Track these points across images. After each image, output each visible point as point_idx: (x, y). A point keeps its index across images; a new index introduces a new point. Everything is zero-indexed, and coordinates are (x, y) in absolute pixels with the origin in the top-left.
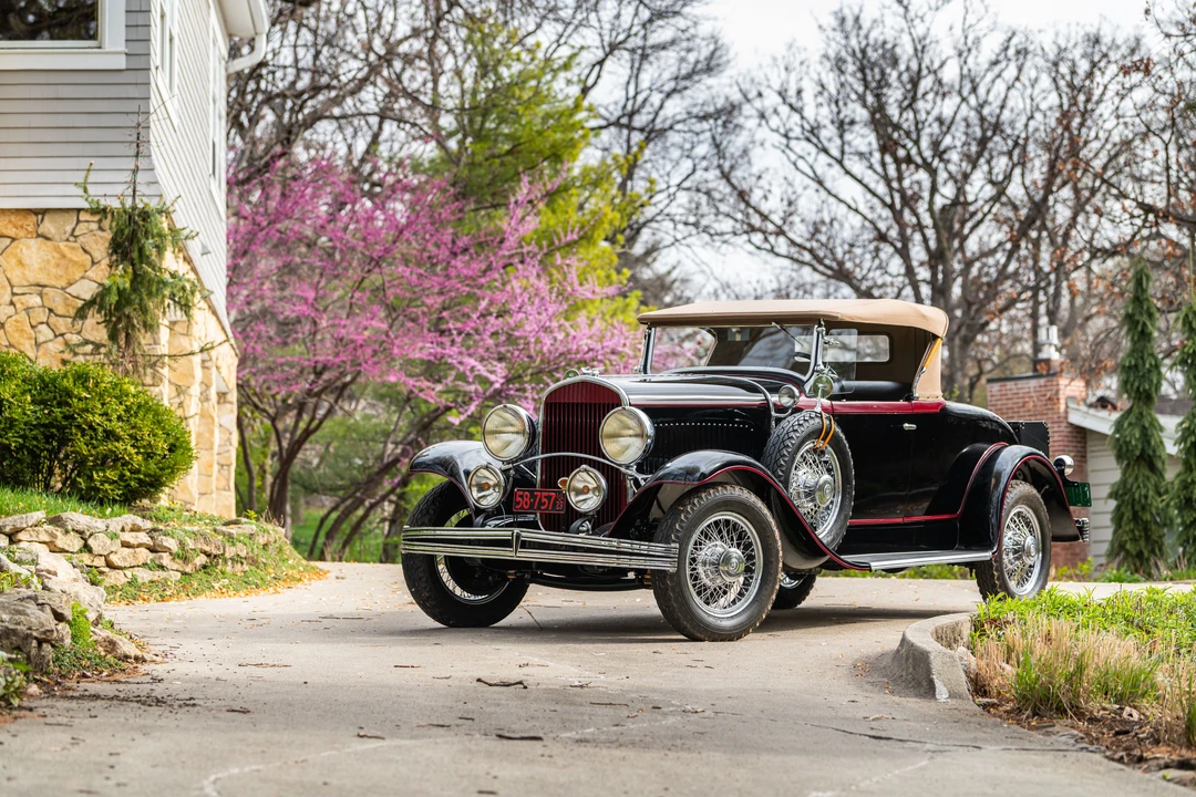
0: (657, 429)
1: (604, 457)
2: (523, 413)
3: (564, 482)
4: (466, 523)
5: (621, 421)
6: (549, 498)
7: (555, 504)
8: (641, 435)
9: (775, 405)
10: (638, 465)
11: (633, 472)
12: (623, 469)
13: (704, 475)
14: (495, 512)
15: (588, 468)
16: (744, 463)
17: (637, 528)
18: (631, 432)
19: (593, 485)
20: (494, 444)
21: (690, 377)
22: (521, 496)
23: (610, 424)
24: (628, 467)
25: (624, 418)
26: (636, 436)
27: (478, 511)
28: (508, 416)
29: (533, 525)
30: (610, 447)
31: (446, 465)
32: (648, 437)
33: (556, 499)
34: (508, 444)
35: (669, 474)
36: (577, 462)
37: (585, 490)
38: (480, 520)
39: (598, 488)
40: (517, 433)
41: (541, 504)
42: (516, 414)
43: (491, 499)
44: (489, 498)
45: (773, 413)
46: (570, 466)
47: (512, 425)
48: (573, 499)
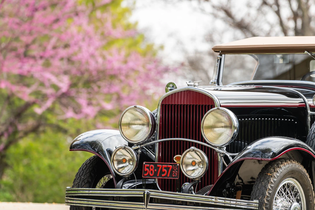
0: (240, 123)
1: (205, 142)
2: (148, 111)
3: (178, 158)
4: (110, 185)
5: (217, 117)
6: (168, 168)
7: (171, 173)
8: (231, 126)
9: (310, 106)
10: (227, 147)
11: (224, 151)
12: (217, 149)
13: (275, 155)
14: (130, 178)
15: (196, 149)
16: (297, 145)
17: (228, 189)
18: (223, 125)
19: (198, 160)
20: (128, 132)
21: (248, 87)
22: (148, 167)
23: (209, 119)
24: (221, 148)
25: (219, 115)
26: (226, 127)
27: (118, 177)
28: (138, 113)
29: (153, 186)
30: (207, 135)
31: (94, 146)
32: (235, 128)
33: (173, 170)
34: (137, 132)
35: (250, 153)
36: (188, 145)
37: (193, 164)
38: (120, 183)
39: (202, 162)
40: (143, 125)
41: (162, 172)
42: (143, 112)
43: (128, 169)
44: (126, 169)
45: (309, 112)
46: (183, 148)
47: (140, 120)
48: (184, 169)
